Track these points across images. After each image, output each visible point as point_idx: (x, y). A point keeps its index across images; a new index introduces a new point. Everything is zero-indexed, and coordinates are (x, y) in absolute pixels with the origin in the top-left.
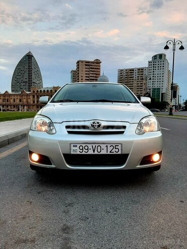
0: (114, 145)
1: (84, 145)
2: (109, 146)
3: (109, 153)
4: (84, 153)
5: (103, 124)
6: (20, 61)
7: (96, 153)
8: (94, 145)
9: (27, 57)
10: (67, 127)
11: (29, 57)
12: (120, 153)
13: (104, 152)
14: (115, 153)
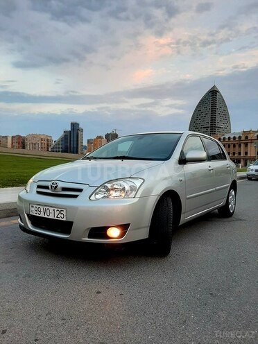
0: (60, 210)
1: (38, 207)
2: (56, 209)
3: (56, 218)
4: (37, 215)
5: (61, 185)
6: (201, 100)
7: (46, 216)
8: (45, 207)
9: (210, 94)
10: (39, 187)
11: (213, 93)
12: (64, 219)
13: (51, 217)
14: (61, 219)
